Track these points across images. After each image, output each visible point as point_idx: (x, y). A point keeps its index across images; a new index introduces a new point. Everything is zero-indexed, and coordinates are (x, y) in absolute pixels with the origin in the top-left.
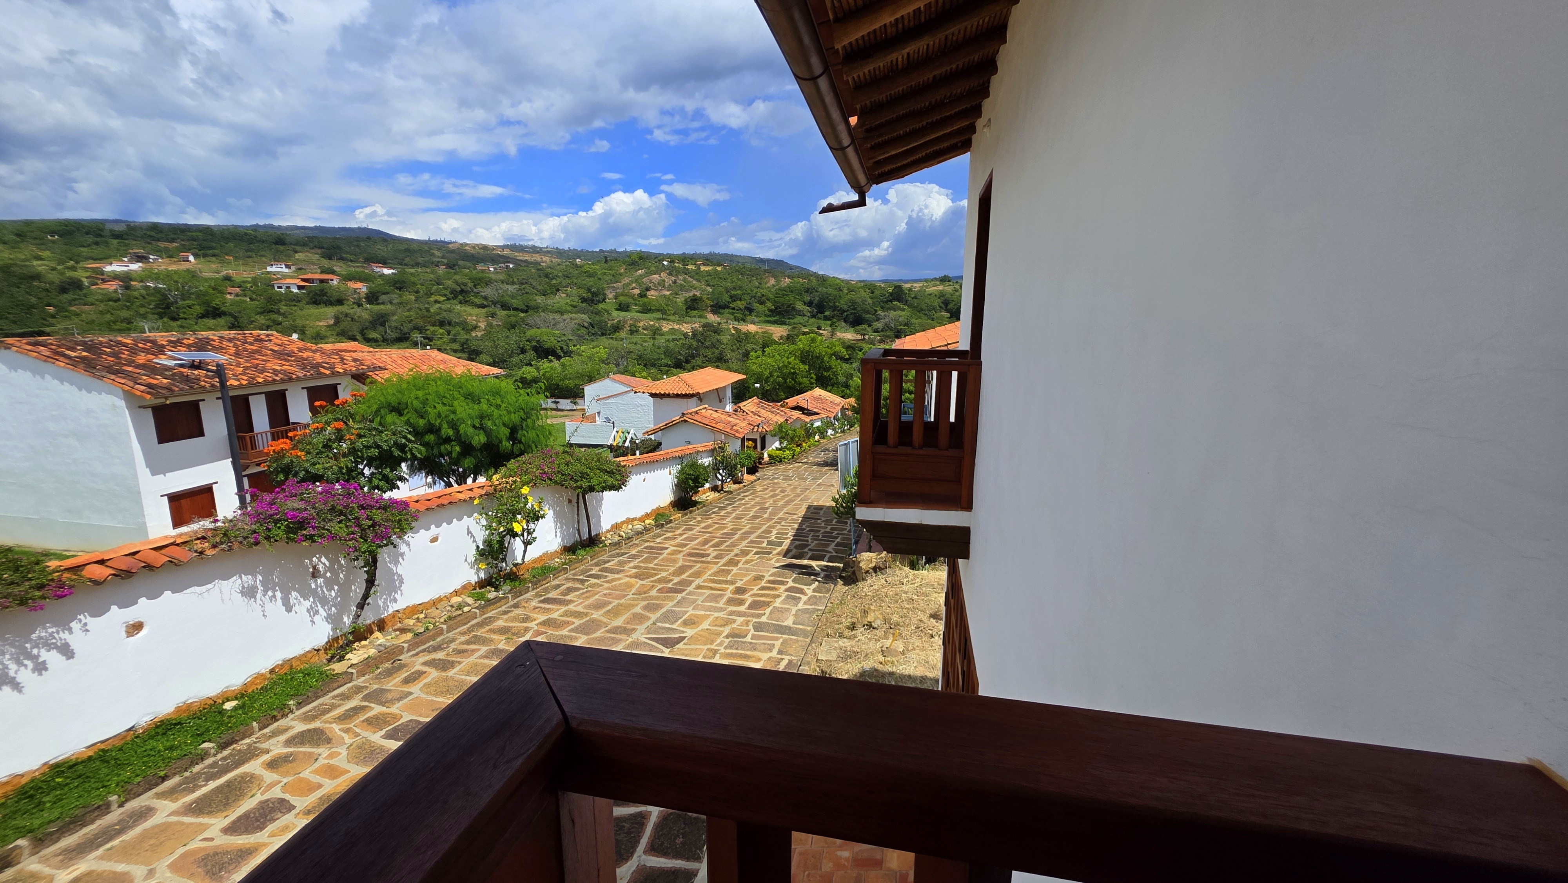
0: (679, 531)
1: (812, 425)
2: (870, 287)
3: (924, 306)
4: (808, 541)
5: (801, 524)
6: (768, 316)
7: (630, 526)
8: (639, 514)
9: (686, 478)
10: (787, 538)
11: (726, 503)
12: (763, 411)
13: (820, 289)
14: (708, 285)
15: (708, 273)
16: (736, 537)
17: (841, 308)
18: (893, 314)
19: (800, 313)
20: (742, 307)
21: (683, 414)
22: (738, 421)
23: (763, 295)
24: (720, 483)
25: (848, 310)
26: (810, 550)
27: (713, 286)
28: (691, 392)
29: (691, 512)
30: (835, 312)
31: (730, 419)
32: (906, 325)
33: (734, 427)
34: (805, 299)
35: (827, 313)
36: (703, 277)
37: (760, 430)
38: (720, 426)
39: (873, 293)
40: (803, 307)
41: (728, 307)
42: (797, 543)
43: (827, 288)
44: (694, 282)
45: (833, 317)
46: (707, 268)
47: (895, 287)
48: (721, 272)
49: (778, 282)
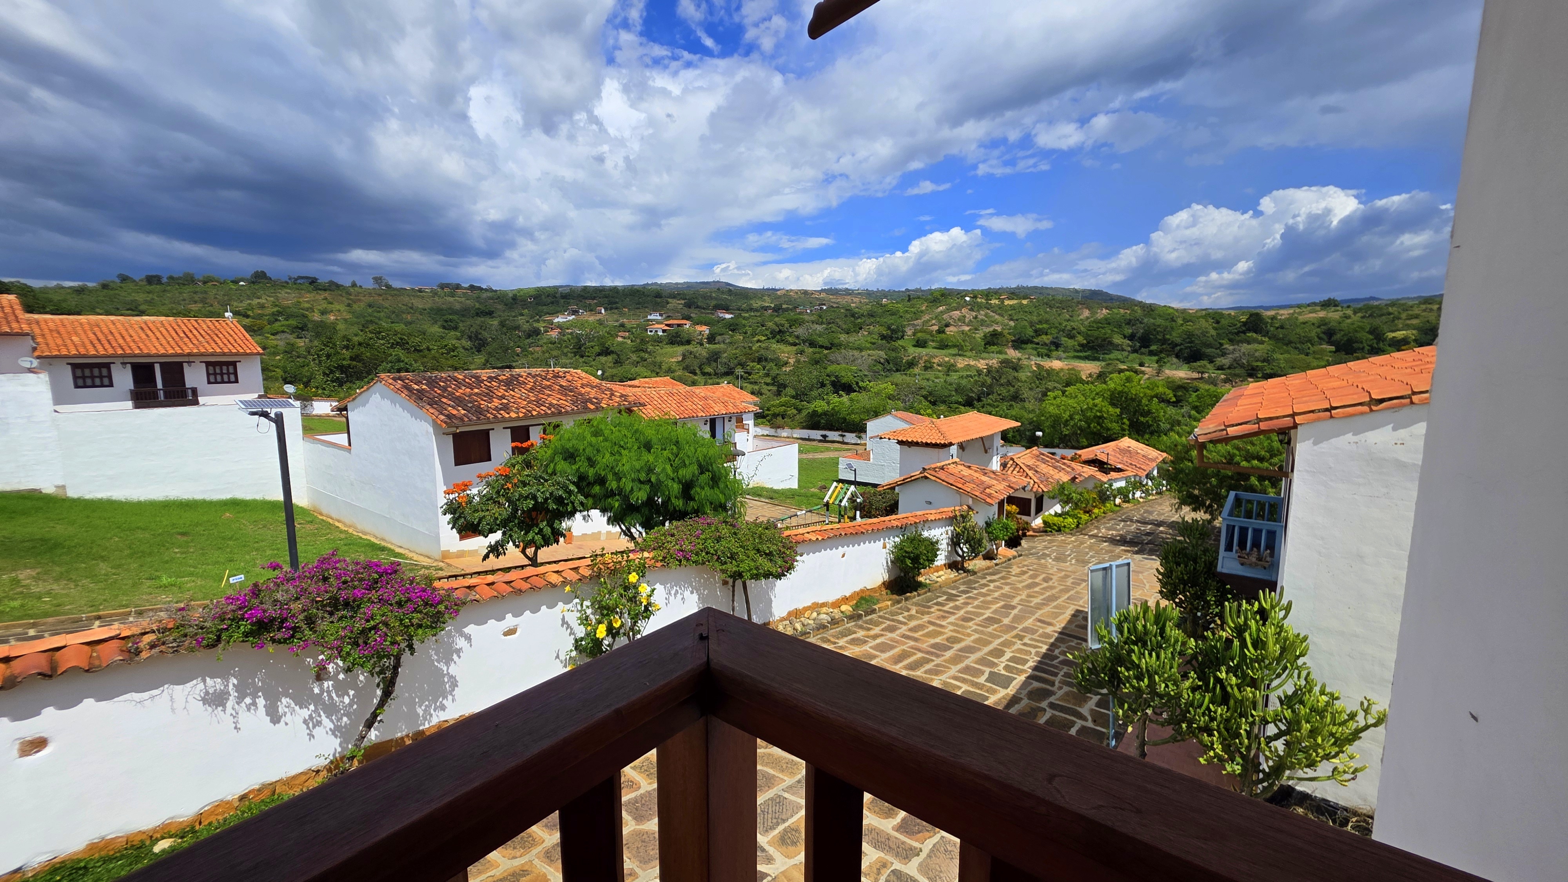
0: (877, 630)
1: (1111, 485)
2: (1215, 316)
3: (1293, 338)
6: (1078, 351)
7: (815, 614)
8: (832, 598)
9: (904, 557)
10: (1020, 672)
12: (1043, 466)
13: (1146, 320)
14: (1011, 320)
15: (1013, 307)
16: (948, 654)
17: (1173, 342)
18: (1245, 348)
19: (1119, 348)
20: (1048, 342)
21: (924, 469)
22: (994, 482)
23: (1074, 329)
24: (959, 559)
25: (1182, 344)
26: (1052, 706)
27: (1017, 320)
28: (942, 442)
29: (906, 599)
30: (1164, 347)
31: (984, 478)
32: (1264, 361)
33: (988, 490)
34: (1126, 333)
35: (1153, 347)
36: (1006, 311)
37: (1035, 490)
38: (968, 487)
39: (1218, 322)
40: (1123, 340)
41: (1032, 342)
43: (1155, 319)
44: (997, 317)
45: (1161, 352)
46: (1011, 302)
47: (1251, 315)
48: (1027, 305)
49: (1093, 313)
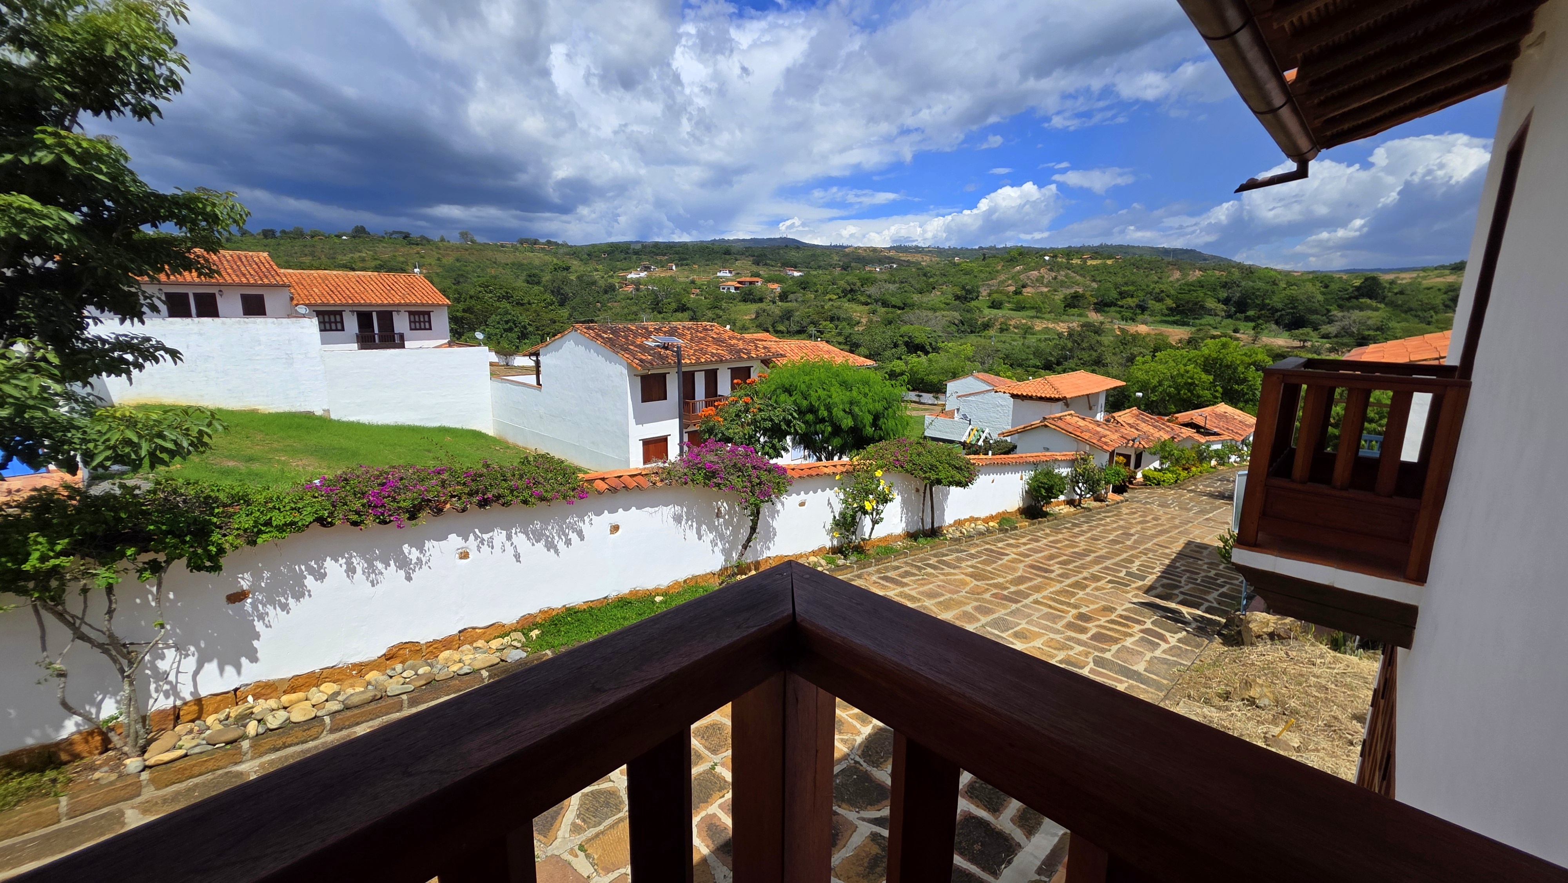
0: (1024, 540)
1: (1208, 447)
2: (1324, 280)
3: (1414, 304)
4: (1180, 582)
5: (1174, 561)
6: (1166, 315)
7: (973, 525)
8: (983, 515)
9: (1039, 486)
10: (1152, 573)
11: (1082, 519)
12: (1144, 424)
13: (1243, 284)
14: (1094, 281)
15: (1096, 268)
16: (1088, 559)
17: (1272, 307)
18: (1356, 315)
19: (1210, 312)
20: (1133, 305)
21: (1045, 419)
22: (1108, 433)
23: (1162, 291)
24: (1078, 497)
25: (1283, 309)
26: (1182, 593)
27: (1100, 281)
28: (1057, 396)
29: (1040, 523)
30: (1263, 312)
31: (1099, 429)
32: (1377, 329)
33: (1103, 439)
34: (1220, 296)
35: (1251, 313)
36: (1089, 271)
37: (1136, 446)
38: (1086, 436)
39: (1326, 286)
40: (1216, 304)
41: (1116, 305)
42: (1165, 581)
43: (1254, 282)
44: (1078, 277)
45: (1259, 318)
46: (1094, 262)
47: (1366, 279)
48: (1111, 266)
49: (1184, 275)
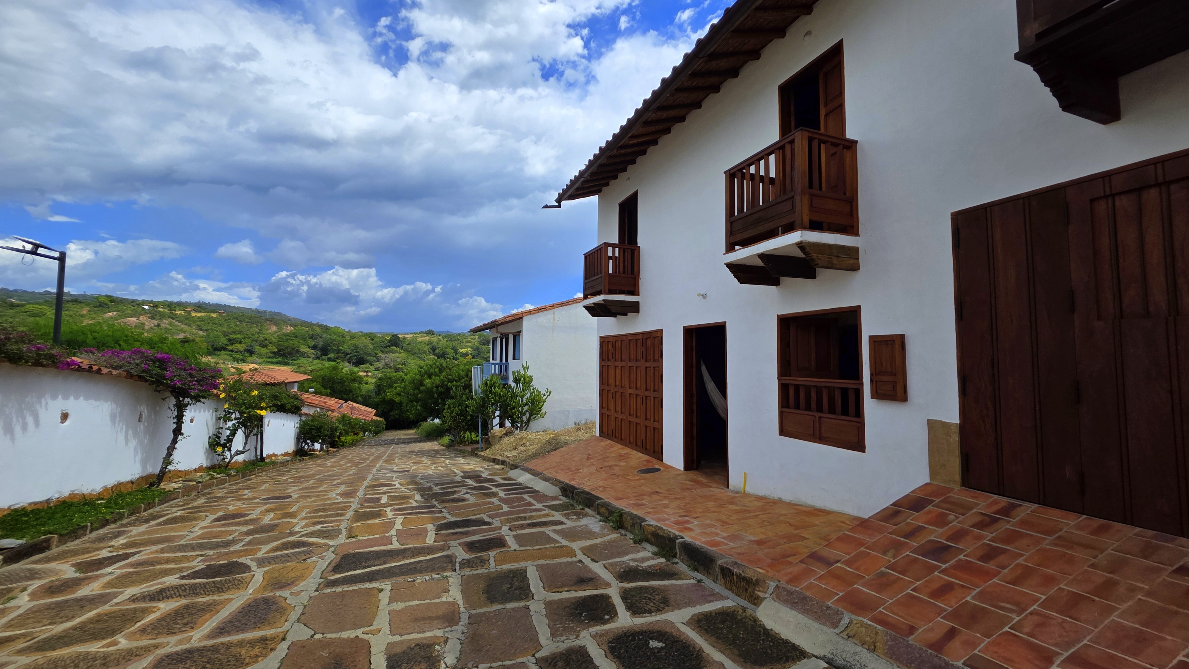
2: (371, 337)
3: (417, 351)
6: (270, 358)
13: (324, 336)
14: (201, 330)
15: (201, 319)
19: (304, 355)
20: (242, 349)
23: (266, 339)
27: (206, 330)
30: (340, 354)
34: (309, 344)
35: (331, 356)
36: (194, 322)
40: (308, 349)
41: (225, 349)
44: (183, 326)
46: (199, 314)
48: (216, 319)
49: (281, 329)
